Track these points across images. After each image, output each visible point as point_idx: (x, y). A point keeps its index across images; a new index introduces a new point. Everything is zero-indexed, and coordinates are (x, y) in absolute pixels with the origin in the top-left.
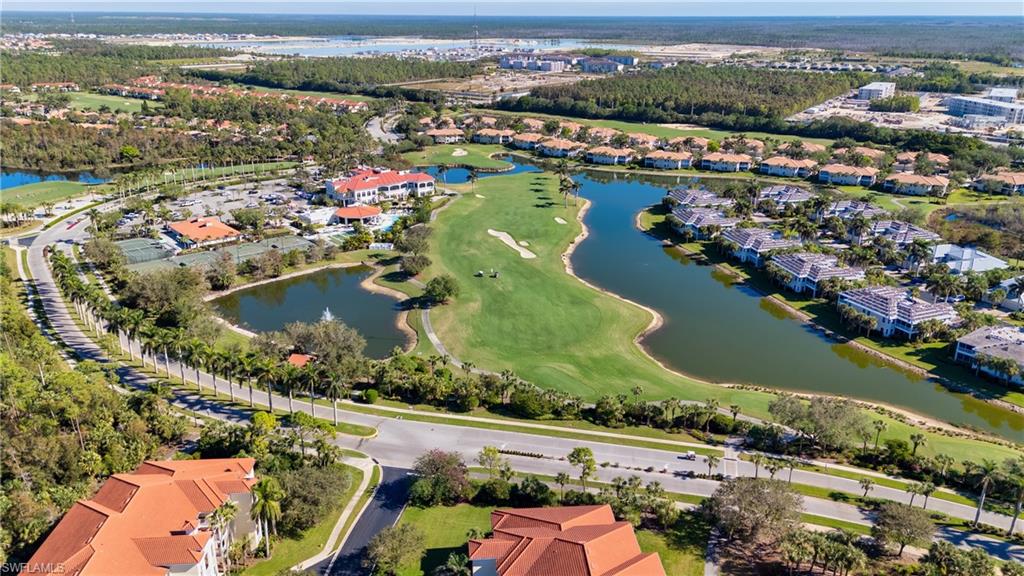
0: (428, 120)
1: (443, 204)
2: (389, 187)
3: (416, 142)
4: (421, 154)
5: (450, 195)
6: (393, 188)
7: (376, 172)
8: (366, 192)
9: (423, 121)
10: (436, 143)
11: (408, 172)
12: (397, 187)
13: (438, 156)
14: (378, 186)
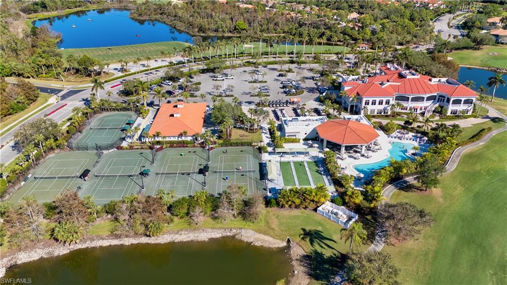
0: (496, 19)
1: (477, 135)
2: (410, 97)
3: (474, 41)
4: (477, 53)
5: (494, 120)
6: (415, 99)
7: (401, 76)
8: (378, 100)
9: (490, 20)
10: (497, 42)
11: (444, 80)
12: (422, 99)
13: (496, 58)
14: (396, 94)
